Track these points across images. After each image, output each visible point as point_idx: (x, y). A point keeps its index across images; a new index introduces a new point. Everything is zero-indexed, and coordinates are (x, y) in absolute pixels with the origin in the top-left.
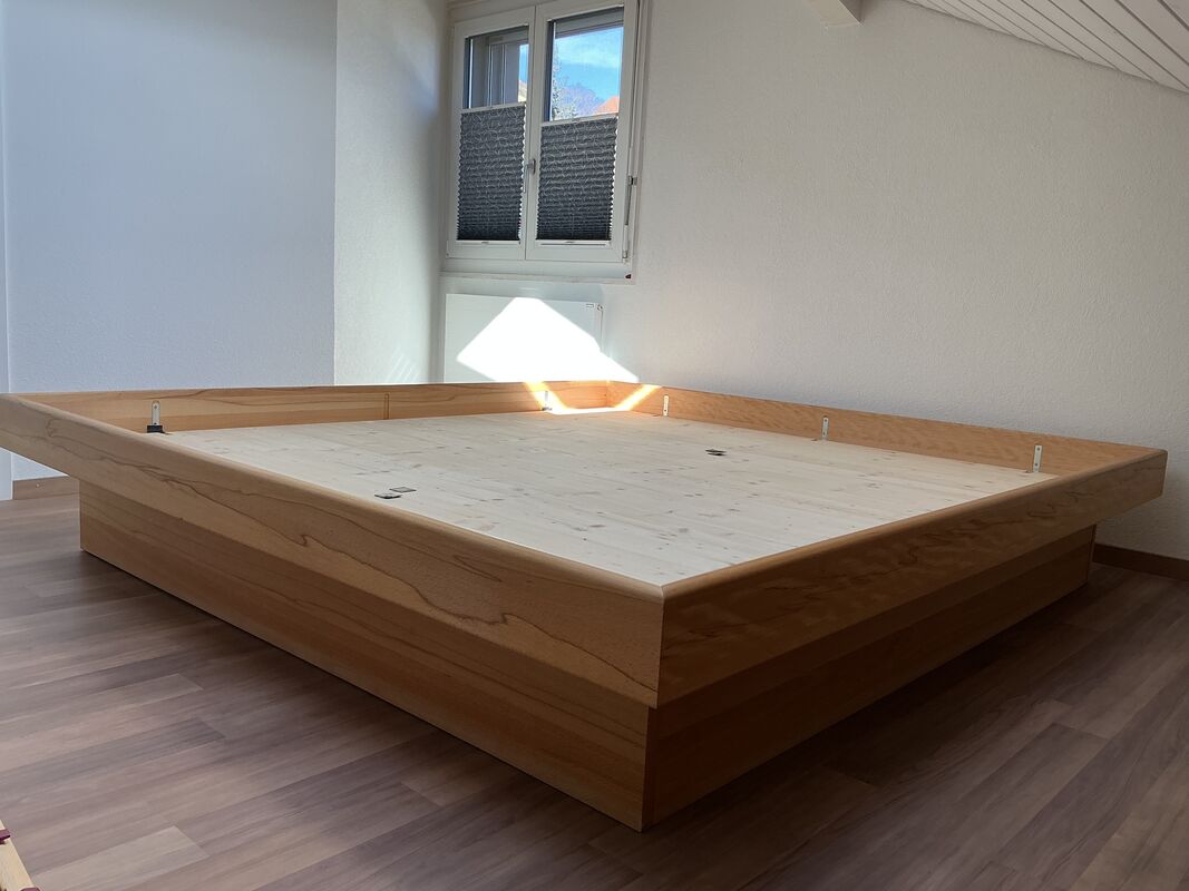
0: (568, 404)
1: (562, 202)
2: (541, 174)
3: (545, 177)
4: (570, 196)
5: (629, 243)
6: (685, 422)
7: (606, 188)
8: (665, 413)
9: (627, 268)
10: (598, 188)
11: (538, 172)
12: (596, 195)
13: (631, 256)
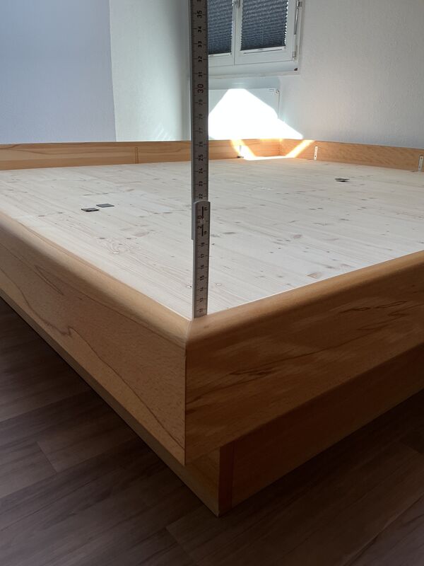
0: (256, 154)
1: (257, 24)
2: (244, 6)
3: (246, 8)
4: (261, 19)
5: (296, 46)
6: (326, 163)
7: (283, 11)
8: (315, 158)
9: (294, 64)
10: (278, 12)
11: (242, 6)
12: (277, 17)
13: (298, 56)
